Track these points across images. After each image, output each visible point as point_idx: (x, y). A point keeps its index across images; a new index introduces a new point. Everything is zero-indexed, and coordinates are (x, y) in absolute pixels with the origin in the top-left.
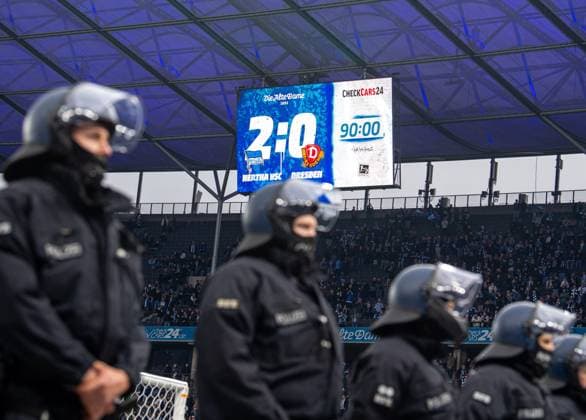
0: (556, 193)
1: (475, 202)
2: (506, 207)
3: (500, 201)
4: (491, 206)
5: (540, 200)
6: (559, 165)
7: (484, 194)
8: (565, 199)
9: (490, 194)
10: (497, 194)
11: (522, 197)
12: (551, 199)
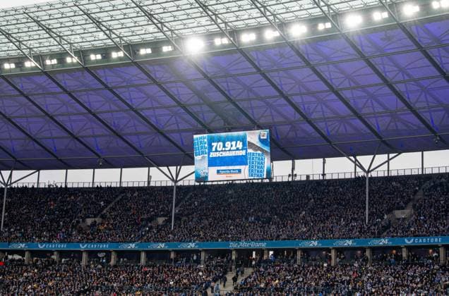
0: (324, 175)
1: (285, 179)
2: (300, 181)
3: (298, 178)
4: (293, 181)
5: (316, 178)
6: (324, 163)
7: (289, 175)
8: (328, 177)
9: (293, 175)
10: (296, 175)
11: (308, 177)
12: (321, 178)
